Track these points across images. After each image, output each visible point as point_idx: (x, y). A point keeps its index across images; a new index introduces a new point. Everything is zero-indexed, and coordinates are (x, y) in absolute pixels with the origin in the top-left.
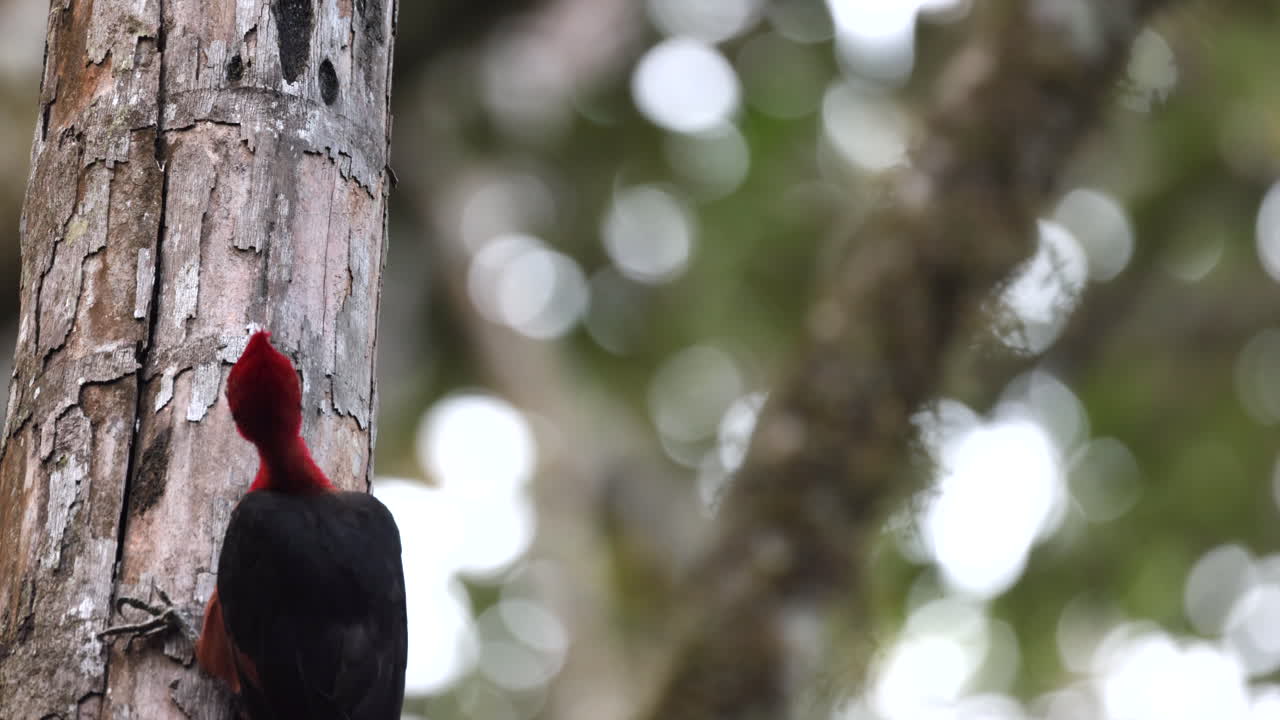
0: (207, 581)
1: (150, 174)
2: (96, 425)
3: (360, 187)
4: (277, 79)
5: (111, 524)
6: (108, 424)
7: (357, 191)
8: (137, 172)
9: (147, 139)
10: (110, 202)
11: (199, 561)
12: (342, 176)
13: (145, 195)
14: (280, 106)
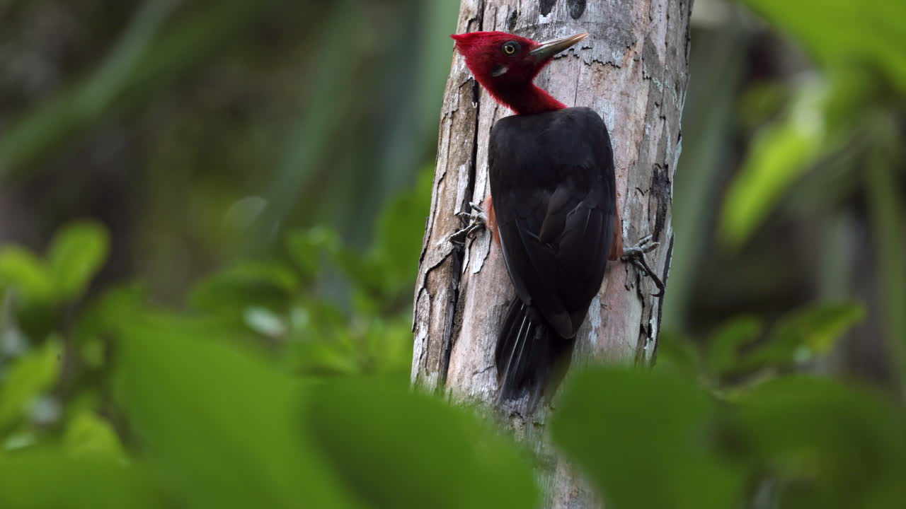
0: (478, 379)
1: (468, 113)
2: (432, 298)
3: (603, 65)
4: (536, 16)
5: (437, 361)
6: (438, 293)
7: (601, 68)
8: (462, 114)
9: (467, 89)
10: (450, 141)
11: (475, 367)
12: (586, 64)
13: (466, 129)
14: (536, 35)
